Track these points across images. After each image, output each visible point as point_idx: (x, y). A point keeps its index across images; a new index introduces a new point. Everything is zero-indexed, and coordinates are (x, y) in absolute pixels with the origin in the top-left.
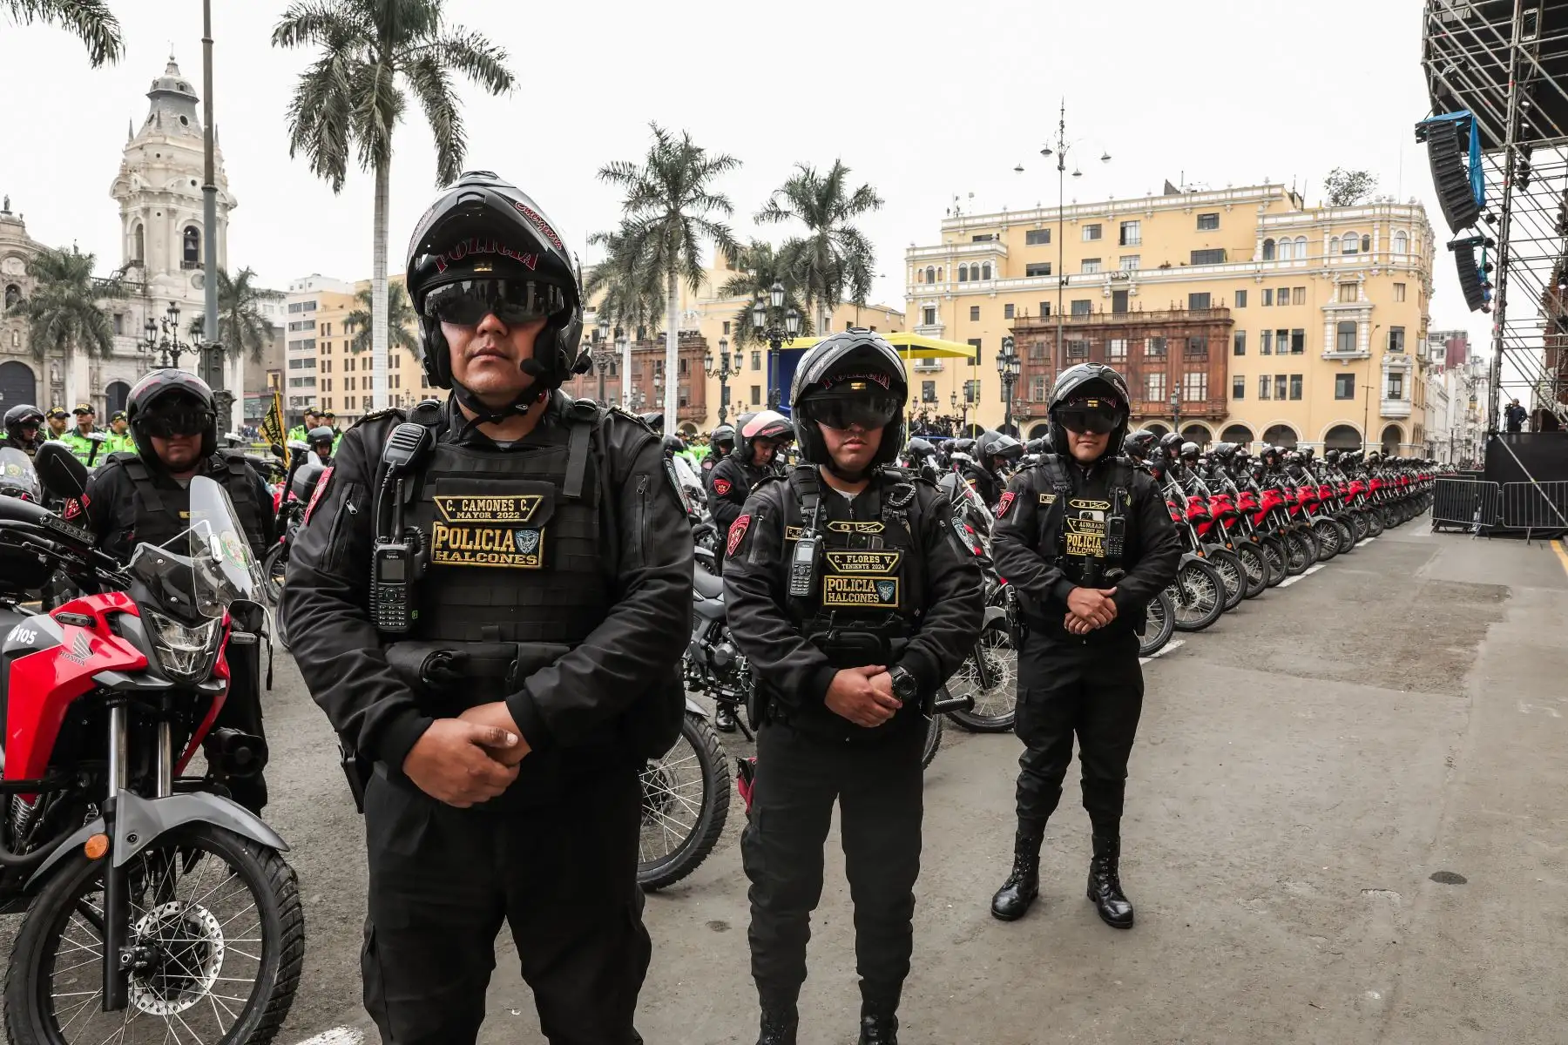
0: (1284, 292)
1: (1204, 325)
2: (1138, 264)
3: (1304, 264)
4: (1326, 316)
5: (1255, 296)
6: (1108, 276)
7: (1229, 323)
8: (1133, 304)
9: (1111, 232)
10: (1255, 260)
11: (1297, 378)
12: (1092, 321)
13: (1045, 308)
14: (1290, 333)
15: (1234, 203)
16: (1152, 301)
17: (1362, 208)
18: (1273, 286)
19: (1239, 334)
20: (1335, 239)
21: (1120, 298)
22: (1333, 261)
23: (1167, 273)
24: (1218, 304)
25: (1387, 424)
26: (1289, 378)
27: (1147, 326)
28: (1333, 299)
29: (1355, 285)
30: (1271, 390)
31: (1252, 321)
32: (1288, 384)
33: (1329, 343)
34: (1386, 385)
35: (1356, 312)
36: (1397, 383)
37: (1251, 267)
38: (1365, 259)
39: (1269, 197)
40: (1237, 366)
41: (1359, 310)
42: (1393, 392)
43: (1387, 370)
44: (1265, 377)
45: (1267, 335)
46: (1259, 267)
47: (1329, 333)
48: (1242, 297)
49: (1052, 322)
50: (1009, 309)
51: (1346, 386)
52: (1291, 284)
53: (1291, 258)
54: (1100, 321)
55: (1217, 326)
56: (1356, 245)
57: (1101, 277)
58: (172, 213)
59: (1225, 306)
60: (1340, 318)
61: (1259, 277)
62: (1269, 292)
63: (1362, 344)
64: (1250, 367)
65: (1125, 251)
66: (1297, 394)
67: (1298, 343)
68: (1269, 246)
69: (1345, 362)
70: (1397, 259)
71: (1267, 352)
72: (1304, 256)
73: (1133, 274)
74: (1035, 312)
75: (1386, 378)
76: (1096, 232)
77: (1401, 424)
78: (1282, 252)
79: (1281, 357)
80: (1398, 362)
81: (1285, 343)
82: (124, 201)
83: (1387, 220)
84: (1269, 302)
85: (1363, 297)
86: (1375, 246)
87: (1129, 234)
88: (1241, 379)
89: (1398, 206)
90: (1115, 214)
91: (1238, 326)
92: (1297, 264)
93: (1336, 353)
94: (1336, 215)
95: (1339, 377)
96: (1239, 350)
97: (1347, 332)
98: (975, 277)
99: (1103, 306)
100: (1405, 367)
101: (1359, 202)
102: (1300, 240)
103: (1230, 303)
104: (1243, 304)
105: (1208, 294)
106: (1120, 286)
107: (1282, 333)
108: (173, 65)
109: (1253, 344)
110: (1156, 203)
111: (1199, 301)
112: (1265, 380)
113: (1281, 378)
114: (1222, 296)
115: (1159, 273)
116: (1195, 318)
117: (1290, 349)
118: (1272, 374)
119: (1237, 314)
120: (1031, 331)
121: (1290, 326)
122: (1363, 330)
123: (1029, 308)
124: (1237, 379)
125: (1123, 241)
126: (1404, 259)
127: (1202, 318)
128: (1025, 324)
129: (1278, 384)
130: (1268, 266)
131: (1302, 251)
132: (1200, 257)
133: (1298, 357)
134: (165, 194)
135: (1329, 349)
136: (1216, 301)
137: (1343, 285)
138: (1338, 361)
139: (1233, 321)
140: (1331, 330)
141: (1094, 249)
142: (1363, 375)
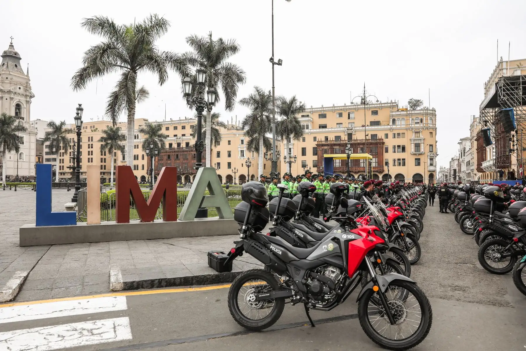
0: (399, 134)
1: (376, 144)
2: (354, 125)
3: (404, 126)
4: (411, 141)
5: (390, 135)
6: (346, 129)
7: (383, 143)
8: (354, 138)
9: (345, 115)
10: (390, 125)
11: (404, 159)
12: (342, 142)
13: (327, 138)
14: (401, 146)
15: (382, 108)
16: (359, 136)
17: (420, 110)
18: (396, 132)
19: (386, 147)
20: (413, 119)
21: (350, 136)
22: (413, 125)
23: (364, 128)
24: (380, 138)
25: (430, 173)
26: (401, 160)
27: (359, 144)
28: (413, 136)
29: (419, 132)
30: (396, 163)
31: (390, 143)
32: (401, 162)
33: (413, 149)
34: (429, 162)
35: (420, 140)
36: (432, 161)
37: (389, 127)
38: (422, 125)
39: (393, 106)
40: (386, 156)
41: (421, 140)
42: (431, 164)
43: (429, 157)
44: (394, 159)
45: (394, 147)
46: (391, 127)
47: (413, 146)
48: (387, 136)
49: (329, 143)
50: (315, 139)
51: (418, 162)
52: (401, 132)
53: (400, 124)
54: (344, 142)
55: (380, 144)
56: (419, 121)
57: (344, 129)
58: (12, 99)
59: (382, 138)
60: (415, 142)
61: (391, 130)
62: (394, 134)
63: (422, 150)
64: (390, 156)
65: (350, 121)
66: (404, 164)
67: (404, 149)
68: (394, 120)
69: (417, 155)
70: (430, 125)
71: (395, 152)
72: (404, 124)
73: (354, 128)
74: (323, 139)
75: (429, 160)
76: (341, 115)
77: (433, 173)
78: (398, 123)
79: (399, 153)
80: (432, 155)
81: (400, 149)
83: (427, 114)
84: (394, 137)
85: (422, 136)
86: (424, 121)
87: (351, 116)
88: (387, 160)
89: (430, 110)
90: (346, 110)
91: (386, 144)
92: (402, 126)
93: (414, 152)
94: (413, 112)
95: (416, 159)
96: (387, 151)
97: (417, 146)
99: (344, 138)
100: (434, 156)
101: (418, 108)
102: (403, 119)
103: (383, 137)
104: (387, 138)
105: (377, 135)
106: (350, 132)
107: (399, 146)
108: (11, 46)
109: (391, 150)
110: (359, 107)
111: (374, 136)
112: (394, 160)
113: (399, 160)
114: (381, 135)
115: (361, 128)
116: (373, 142)
117: (401, 151)
118: (396, 158)
119: (385, 140)
120: (323, 145)
121: (401, 144)
122: (422, 146)
123: (321, 138)
124: (386, 160)
125: (349, 118)
126: (432, 125)
127: (375, 142)
128: (321, 143)
129: (398, 161)
130: (394, 127)
131: (403, 122)
132: (373, 123)
133: (404, 153)
134: (9, 92)
135: (413, 151)
136: (379, 136)
137: (416, 133)
138: (415, 154)
139: (384, 143)
141: (340, 120)
142: (423, 159)
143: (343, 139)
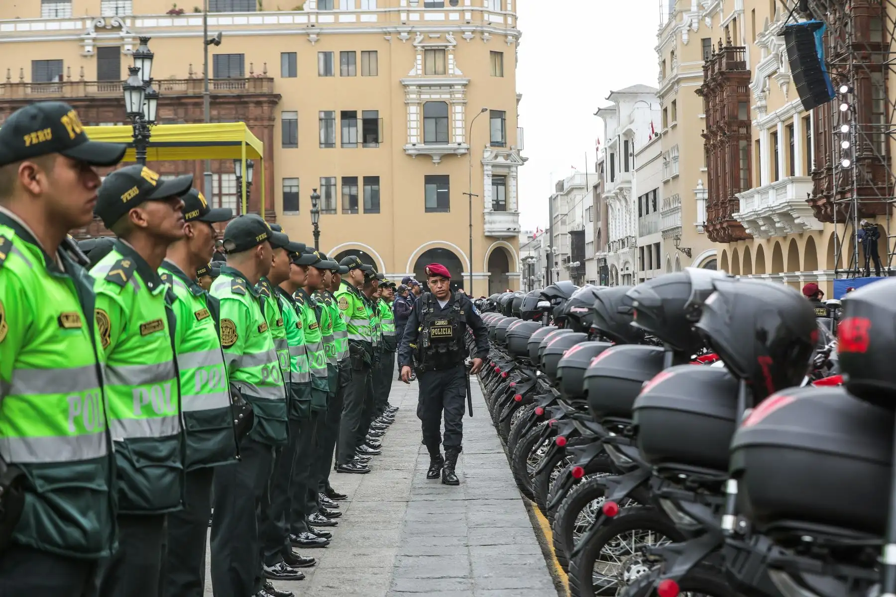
0: (348, 56)
2: (131, 8)
3: (373, 18)
4: (406, 93)
5: (309, 61)
6: (89, 24)
7: (274, 100)
10: (306, 9)
11: (372, 181)
14: (359, 116)
18: (336, 47)
19: (287, 116)
21: (108, 58)
22: (414, 17)
23: (179, 22)
24: (258, 72)
25: (493, 245)
26: (360, 182)
28: (416, 71)
29: (443, 50)
30: (338, 200)
31: (306, 96)
32: (360, 190)
33: (413, 132)
34: (489, 191)
35: (447, 89)
36: (501, 188)
37: (302, 19)
38: (454, 16)
40: (287, 162)
41: (451, 86)
42: (497, 201)
43: (489, 170)
44: (328, 179)
45: (327, 119)
46: (313, 19)
47: (413, 117)
48: (290, 62)
51: (439, 194)
52: (358, 46)
53: (356, 9)
54: (80, 92)
55: (259, 104)
57: (79, 25)
59: (269, 75)
60: (425, 97)
61: (307, 33)
62: (327, 56)
63: (458, 135)
64: (305, 165)
66: (374, 206)
67: (371, 130)
69: (436, 159)
70: (494, 19)
71: (328, 144)
72: (373, 8)
73: (128, 22)
75: (488, 181)
77: (508, 245)
79: (348, 151)
80: (501, 160)
81: (353, 130)
84: (328, 71)
85: (454, 68)
88: (294, 183)
91: (287, 102)
92: (364, 18)
93: (423, 146)
95: (429, 179)
96: (290, 140)
97: (436, 116)
99: (85, 69)
100: (509, 167)
103: (274, 71)
104: (292, 72)
105: (241, 57)
106: (108, 39)
107: (348, 116)
109: (309, 131)
111: (228, 65)
112: (327, 184)
113: (350, 181)
114: (261, 60)
115: (166, 22)
116: (224, 90)
117: (360, 140)
118: (338, 175)
119: (283, 86)
121: (359, 107)
122: (457, 114)
124: (287, 183)
126: (500, 19)
127: (236, 91)
129: (347, 190)
130: (326, 19)
133: (372, 150)
135: (414, 140)
136: (253, 66)
137: (427, 51)
138: (426, 156)
139: (279, 96)
140: (414, 114)
142: (460, 178)
143: (75, 78)
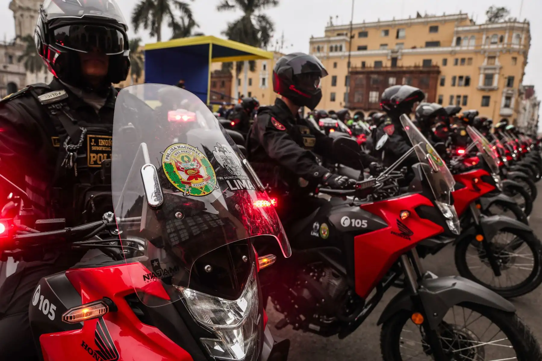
0: (463, 60)
1: (428, 73)
2: (403, 47)
3: (473, 48)
4: (480, 71)
5: (451, 61)
6: (390, 51)
7: (439, 72)
8: (399, 63)
9: (393, 33)
10: (452, 46)
11: (466, 97)
12: (382, 69)
13: (364, 64)
14: (464, 77)
15: (445, 22)
16: (406, 62)
17: (502, 23)
18: (460, 57)
19: (443, 78)
20: (487, 38)
21: (394, 60)
22: (487, 47)
23: (415, 50)
26: (462, 97)
27: (404, 73)
28: (485, 63)
29: (494, 57)
30: (454, 102)
31: (449, 72)
32: (461, 100)
33: (481, 82)
34: (503, 101)
35: (494, 69)
36: (509, 101)
37: (450, 49)
38: (500, 46)
39: (462, 19)
40: (440, 90)
41: (496, 68)
42: (506, 104)
43: (504, 95)
45: (454, 78)
46: (454, 48)
48: (445, 62)
49: (366, 70)
50: (349, 64)
51: (486, 101)
52: (467, 56)
53: (468, 45)
54: (385, 69)
55: (434, 73)
56: (496, 40)
57: (388, 51)
59: (438, 65)
60: (486, 72)
61: (452, 53)
62: (457, 60)
63: (495, 83)
64: (446, 91)
65: (399, 41)
66: (465, 104)
67: (467, 82)
68: (459, 41)
69: (487, 91)
70: (515, 46)
71: (454, 85)
72: (473, 44)
73: (401, 51)
74: (359, 65)
75: (504, 98)
76: (387, 33)
78: (464, 43)
79: (459, 88)
80: (510, 92)
81: (462, 82)
82: (15, 11)
83: (512, 29)
84: (456, 64)
85: (497, 63)
86: (506, 40)
87: (401, 34)
89: (519, 23)
90: (395, 25)
91: (443, 73)
92: (470, 48)
93: (483, 87)
94: (490, 26)
95: (484, 97)
96: (442, 84)
97: (489, 78)
98: (336, 50)
99: (387, 64)
100: (513, 94)
101: (502, 20)
102: (473, 37)
103: (440, 64)
104: (445, 64)
105: (431, 60)
106: (394, 55)
107: (461, 78)
109: (448, 82)
110: (413, 21)
111: (427, 62)
112: (452, 97)
113: (459, 97)
114: (437, 61)
115: (411, 50)
116: (425, 70)
117: (463, 84)
118: (455, 94)
119: (443, 69)
120: (357, 73)
121: (465, 75)
122: (496, 77)
123: (357, 63)
124: (440, 96)
125: (397, 37)
126: (518, 47)
127: (428, 70)
128: (354, 70)
129: (457, 99)
130: (458, 48)
131: (473, 42)
132: (429, 44)
133: (467, 88)
134: (28, 9)
135: (480, 85)
136: (434, 63)
137: (489, 57)
138: (484, 90)
140: (482, 78)
141: (385, 40)
142: (493, 97)
143: (385, 66)
